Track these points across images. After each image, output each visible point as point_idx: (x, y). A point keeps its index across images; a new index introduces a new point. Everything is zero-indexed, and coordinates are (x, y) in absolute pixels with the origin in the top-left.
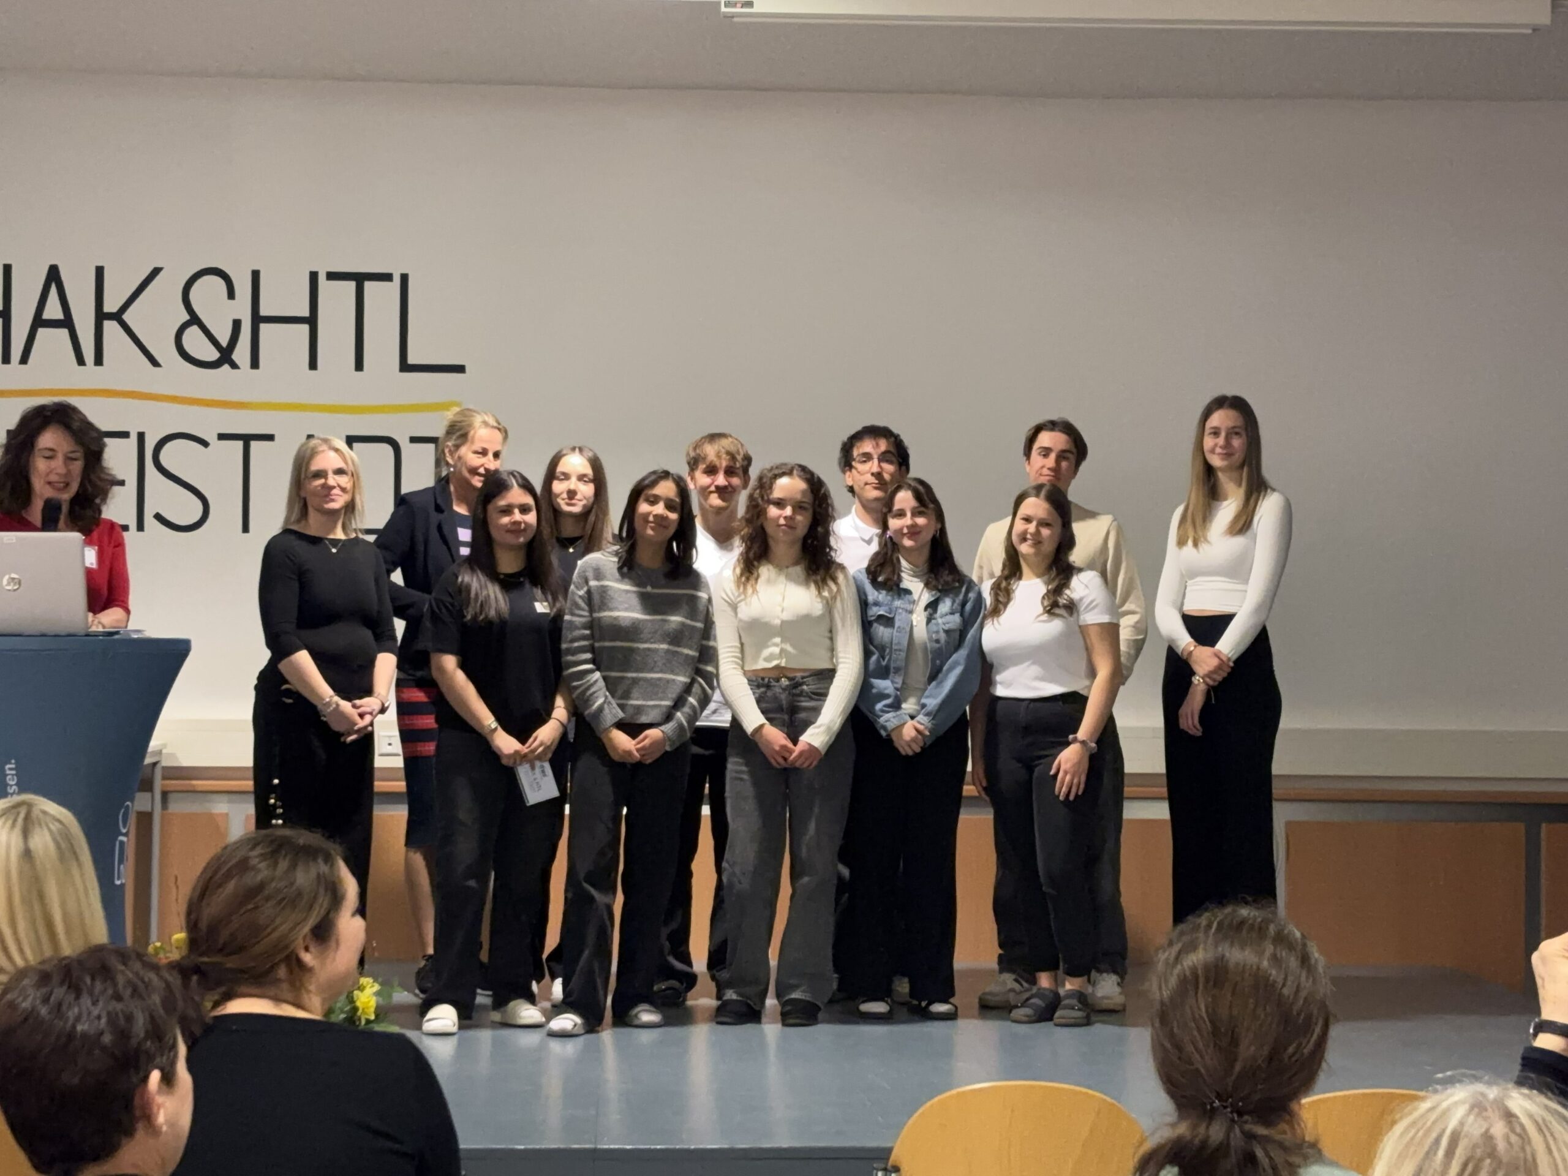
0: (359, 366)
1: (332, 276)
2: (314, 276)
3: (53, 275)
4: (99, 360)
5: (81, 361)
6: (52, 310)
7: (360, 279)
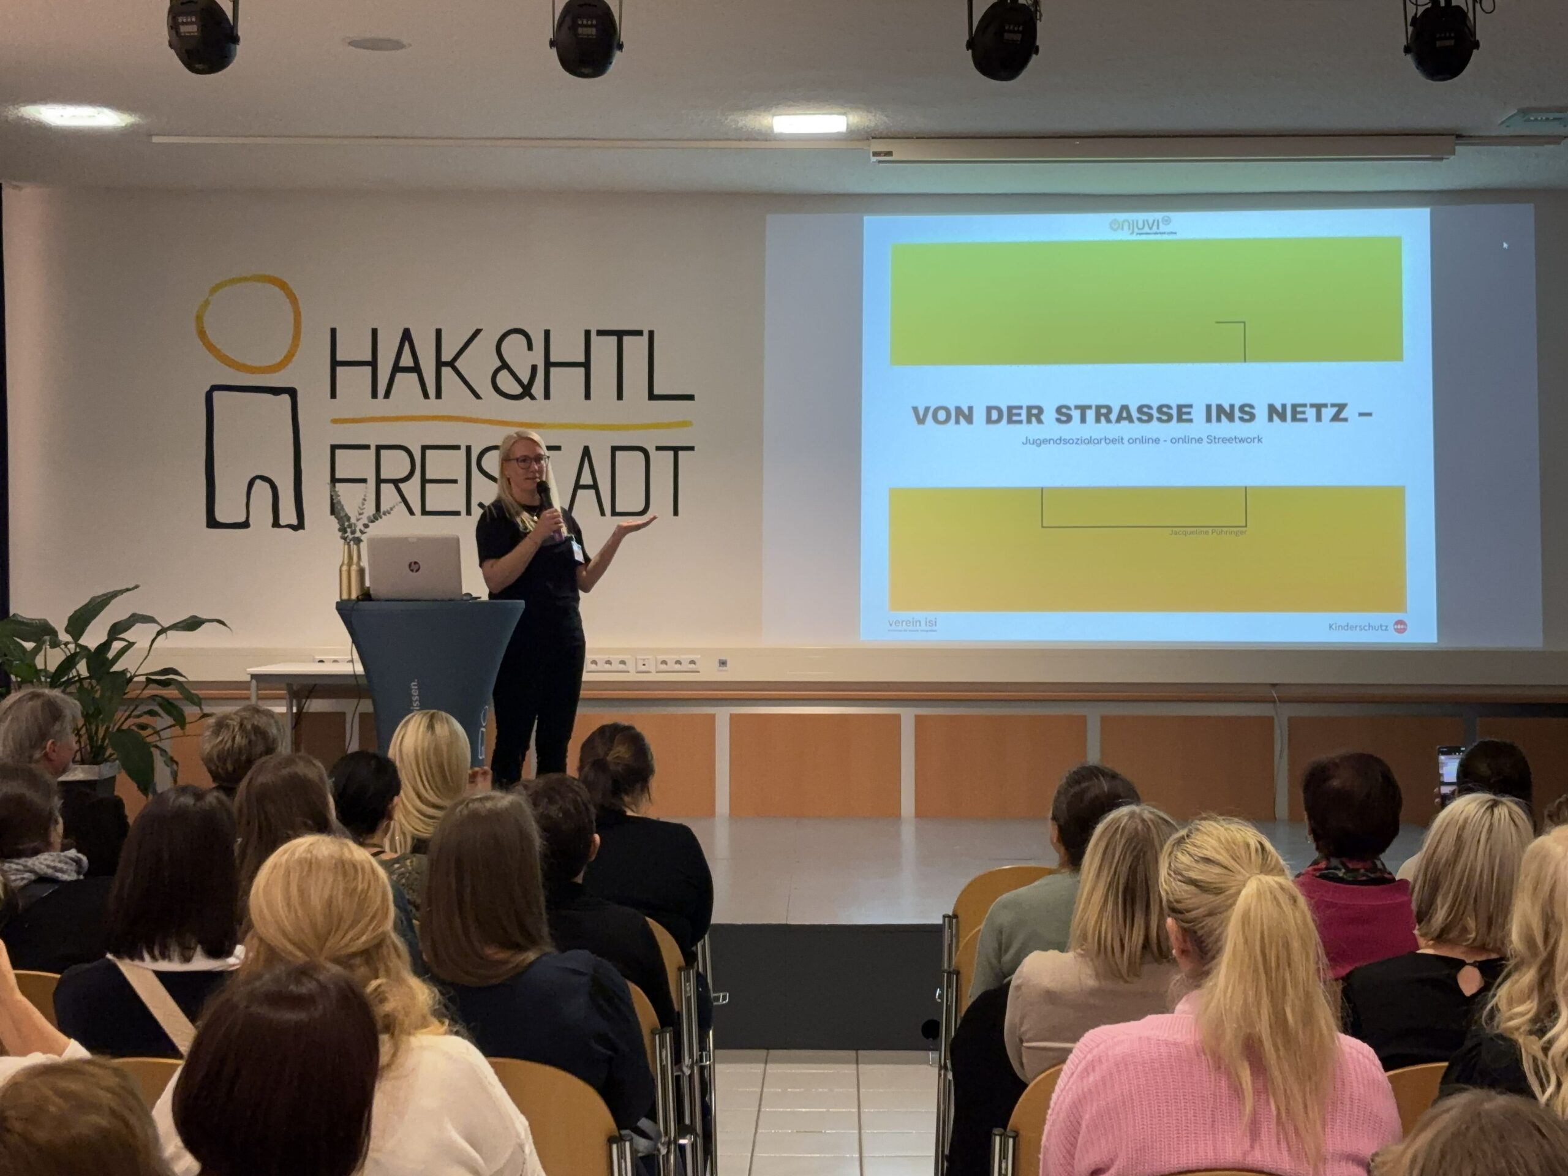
0: (620, 397)
1: (600, 333)
2: (588, 333)
3: (407, 335)
4: (439, 395)
5: (426, 396)
6: (407, 360)
7: (620, 334)
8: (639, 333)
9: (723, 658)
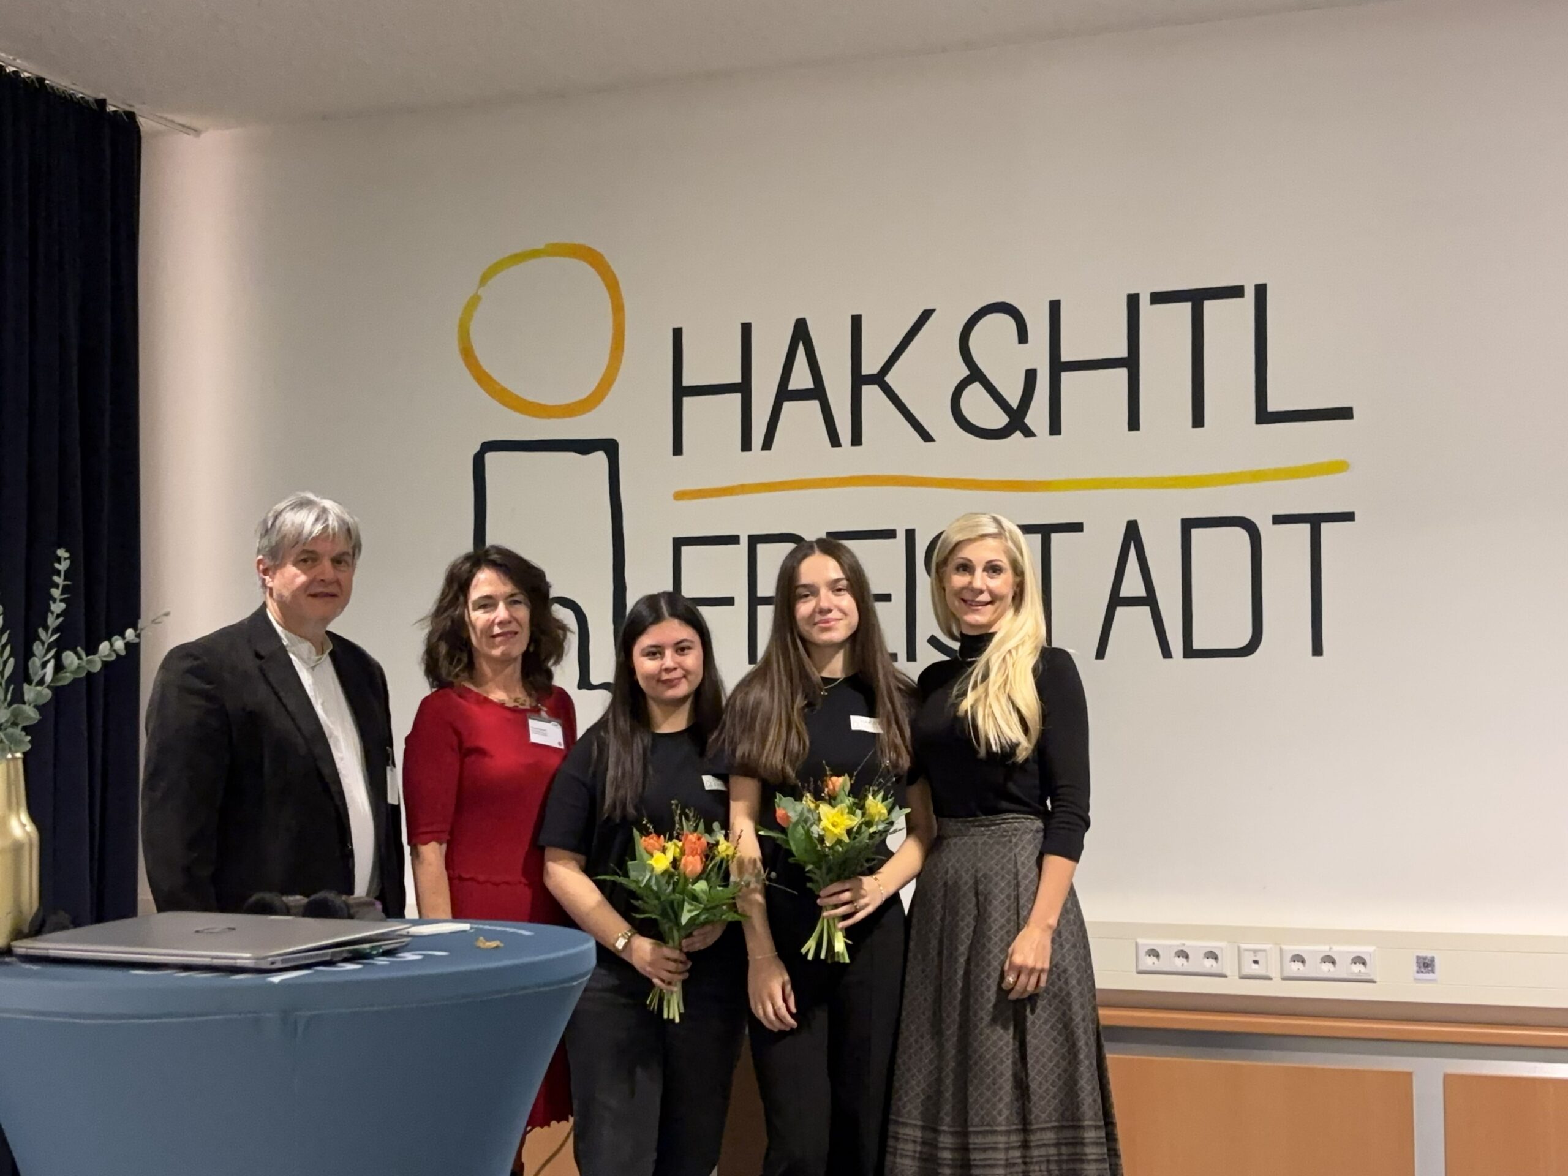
0: (1198, 420)
1: (1158, 298)
2: (1133, 301)
3: (801, 332)
4: (857, 440)
5: (835, 441)
6: (801, 379)
7: (1197, 298)
8: (1236, 292)
9: (1427, 954)
